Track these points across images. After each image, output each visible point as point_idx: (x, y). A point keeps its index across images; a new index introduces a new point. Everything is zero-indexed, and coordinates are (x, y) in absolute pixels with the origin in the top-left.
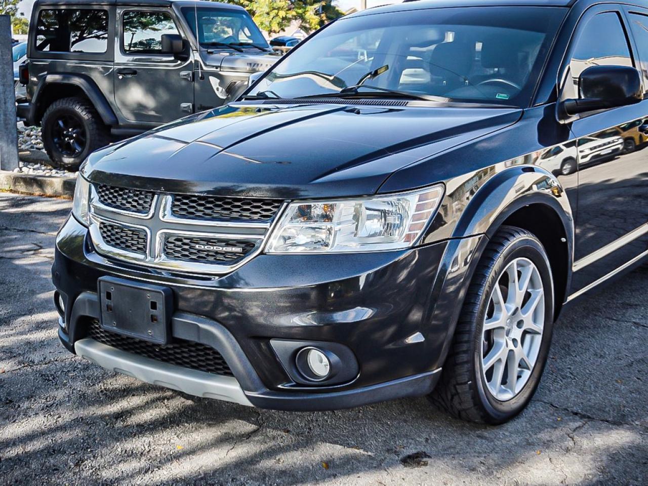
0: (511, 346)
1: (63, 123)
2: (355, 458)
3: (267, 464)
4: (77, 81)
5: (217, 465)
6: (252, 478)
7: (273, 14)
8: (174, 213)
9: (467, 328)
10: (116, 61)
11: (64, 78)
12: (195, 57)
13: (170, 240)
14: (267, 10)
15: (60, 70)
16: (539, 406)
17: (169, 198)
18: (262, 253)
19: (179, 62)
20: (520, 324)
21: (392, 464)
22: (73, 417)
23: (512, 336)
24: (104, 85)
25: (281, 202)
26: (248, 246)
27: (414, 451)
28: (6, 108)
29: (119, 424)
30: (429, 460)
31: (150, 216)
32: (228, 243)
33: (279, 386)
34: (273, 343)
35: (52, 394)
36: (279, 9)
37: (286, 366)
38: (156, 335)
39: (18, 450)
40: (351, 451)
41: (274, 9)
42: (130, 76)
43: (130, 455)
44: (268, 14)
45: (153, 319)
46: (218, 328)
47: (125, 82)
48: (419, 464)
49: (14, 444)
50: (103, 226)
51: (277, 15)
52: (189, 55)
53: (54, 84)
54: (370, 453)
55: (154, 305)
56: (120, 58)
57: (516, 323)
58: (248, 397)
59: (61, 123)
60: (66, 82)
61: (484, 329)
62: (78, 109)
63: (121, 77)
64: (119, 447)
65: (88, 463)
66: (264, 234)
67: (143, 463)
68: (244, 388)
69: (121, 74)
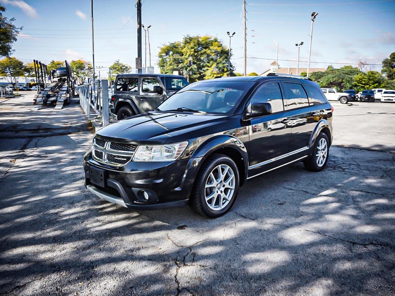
0: (219, 193)
1: (124, 114)
2: (164, 226)
3: (138, 226)
4: (128, 101)
5: (121, 225)
6: (129, 230)
7: (212, 76)
8: (111, 147)
9: (198, 187)
10: (141, 94)
11: (124, 100)
12: (164, 93)
13: (109, 156)
14: (210, 74)
15: (124, 97)
16: (231, 213)
17: (110, 143)
18: (132, 161)
19: (160, 95)
20: (224, 186)
21: (174, 229)
22: (88, 209)
23: (221, 189)
24: (136, 102)
25: (138, 145)
26: (128, 158)
27: (183, 225)
28: (106, 109)
29: (100, 211)
30: (186, 228)
31: (104, 148)
32: (123, 157)
33: (135, 202)
34: (133, 188)
35: (85, 201)
36: (214, 74)
37: (137, 196)
38: (102, 185)
39: (67, 218)
40: (164, 223)
41: (212, 74)
42: (144, 99)
43: (98, 221)
44: (210, 75)
45: (102, 180)
46: (118, 183)
47: (143, 102)
48: (182, 229)
49: (67, 216)
50: (95, 151)
51: (213, 76)
52: (163, 92)
53: (121, 102)
54: (169, 225)
55: (102, 176)
56: (142, 93)
57: (222, 185)
58: (126, 205)
59: (123, 114)
60: (125, 101)
61: (206, 187)
62: (128, 110)
63: (142, 100)
64: (97, 218)
65: (85, 222)
66: (132, 155)
67: (101, 223)
68: (125, 202)
69: (142, 99)
